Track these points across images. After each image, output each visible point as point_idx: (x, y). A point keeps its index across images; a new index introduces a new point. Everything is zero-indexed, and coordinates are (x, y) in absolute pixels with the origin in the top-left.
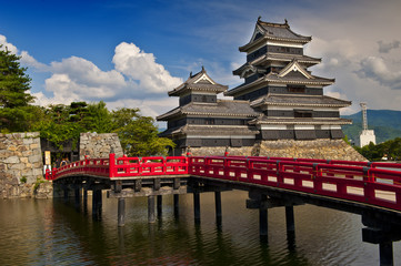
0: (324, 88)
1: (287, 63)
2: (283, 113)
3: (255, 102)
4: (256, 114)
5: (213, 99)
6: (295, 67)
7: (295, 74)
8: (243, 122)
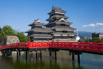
0: (70, 25)
1: (61, 18)
2: (60, 31)
3: (52, 28)
4: (53, 31)
5: (41, 27)
6: (63, 19)
7: (62, 21)
8: (49, 34)
